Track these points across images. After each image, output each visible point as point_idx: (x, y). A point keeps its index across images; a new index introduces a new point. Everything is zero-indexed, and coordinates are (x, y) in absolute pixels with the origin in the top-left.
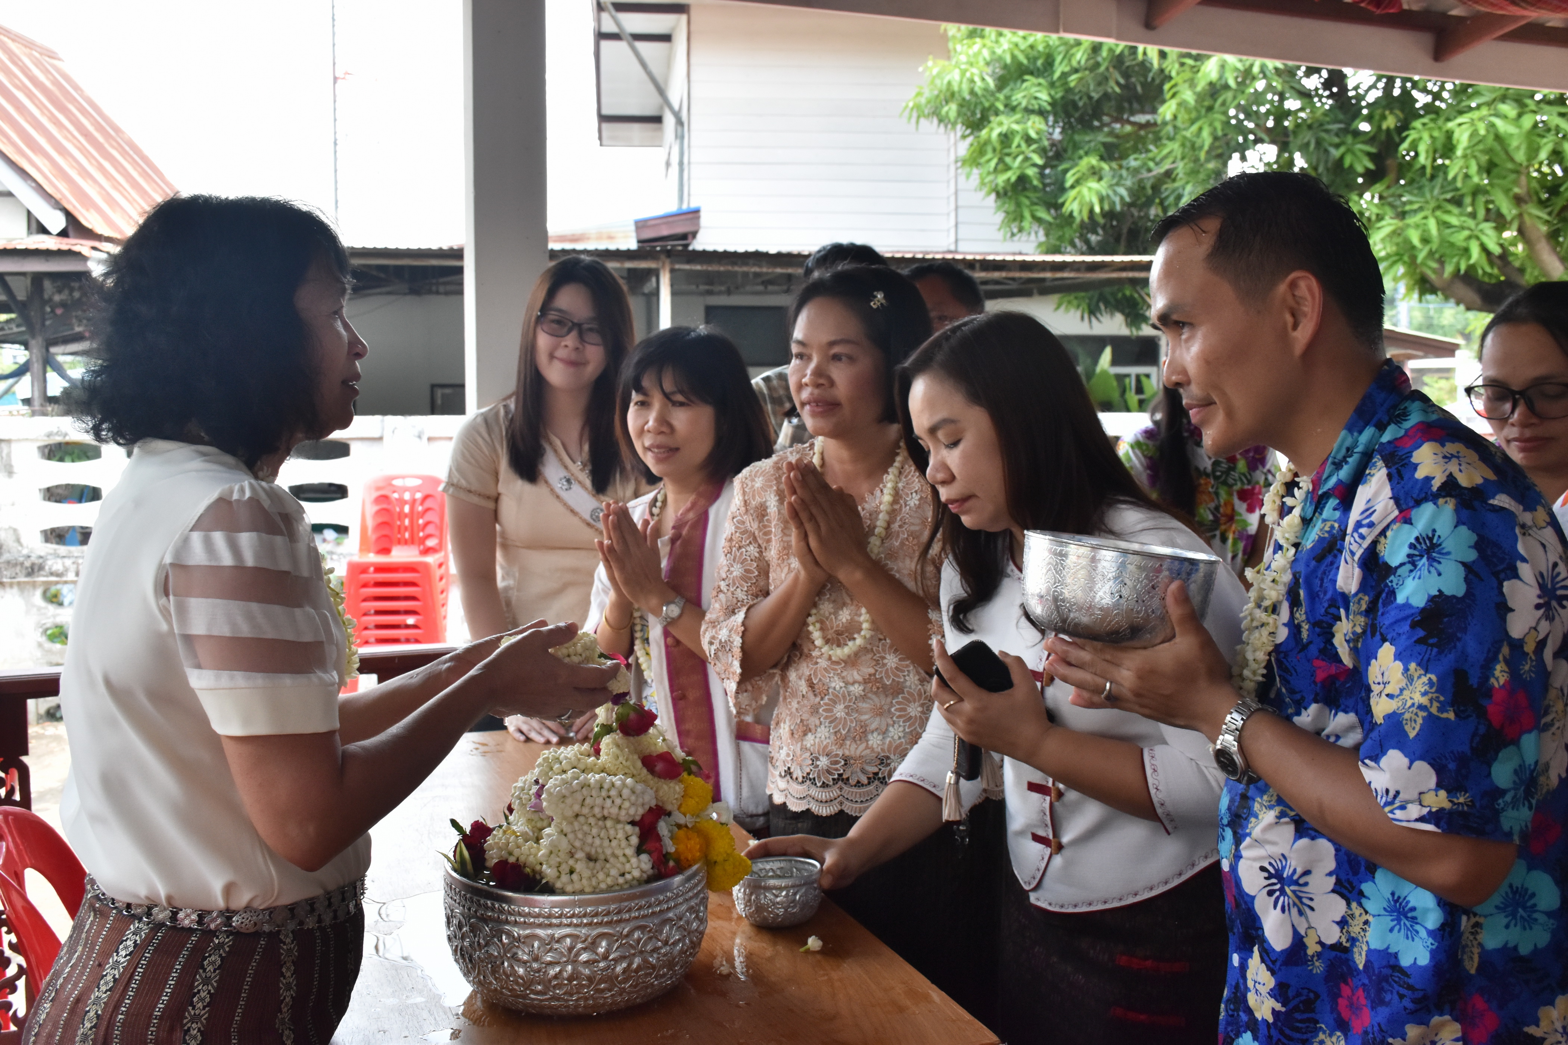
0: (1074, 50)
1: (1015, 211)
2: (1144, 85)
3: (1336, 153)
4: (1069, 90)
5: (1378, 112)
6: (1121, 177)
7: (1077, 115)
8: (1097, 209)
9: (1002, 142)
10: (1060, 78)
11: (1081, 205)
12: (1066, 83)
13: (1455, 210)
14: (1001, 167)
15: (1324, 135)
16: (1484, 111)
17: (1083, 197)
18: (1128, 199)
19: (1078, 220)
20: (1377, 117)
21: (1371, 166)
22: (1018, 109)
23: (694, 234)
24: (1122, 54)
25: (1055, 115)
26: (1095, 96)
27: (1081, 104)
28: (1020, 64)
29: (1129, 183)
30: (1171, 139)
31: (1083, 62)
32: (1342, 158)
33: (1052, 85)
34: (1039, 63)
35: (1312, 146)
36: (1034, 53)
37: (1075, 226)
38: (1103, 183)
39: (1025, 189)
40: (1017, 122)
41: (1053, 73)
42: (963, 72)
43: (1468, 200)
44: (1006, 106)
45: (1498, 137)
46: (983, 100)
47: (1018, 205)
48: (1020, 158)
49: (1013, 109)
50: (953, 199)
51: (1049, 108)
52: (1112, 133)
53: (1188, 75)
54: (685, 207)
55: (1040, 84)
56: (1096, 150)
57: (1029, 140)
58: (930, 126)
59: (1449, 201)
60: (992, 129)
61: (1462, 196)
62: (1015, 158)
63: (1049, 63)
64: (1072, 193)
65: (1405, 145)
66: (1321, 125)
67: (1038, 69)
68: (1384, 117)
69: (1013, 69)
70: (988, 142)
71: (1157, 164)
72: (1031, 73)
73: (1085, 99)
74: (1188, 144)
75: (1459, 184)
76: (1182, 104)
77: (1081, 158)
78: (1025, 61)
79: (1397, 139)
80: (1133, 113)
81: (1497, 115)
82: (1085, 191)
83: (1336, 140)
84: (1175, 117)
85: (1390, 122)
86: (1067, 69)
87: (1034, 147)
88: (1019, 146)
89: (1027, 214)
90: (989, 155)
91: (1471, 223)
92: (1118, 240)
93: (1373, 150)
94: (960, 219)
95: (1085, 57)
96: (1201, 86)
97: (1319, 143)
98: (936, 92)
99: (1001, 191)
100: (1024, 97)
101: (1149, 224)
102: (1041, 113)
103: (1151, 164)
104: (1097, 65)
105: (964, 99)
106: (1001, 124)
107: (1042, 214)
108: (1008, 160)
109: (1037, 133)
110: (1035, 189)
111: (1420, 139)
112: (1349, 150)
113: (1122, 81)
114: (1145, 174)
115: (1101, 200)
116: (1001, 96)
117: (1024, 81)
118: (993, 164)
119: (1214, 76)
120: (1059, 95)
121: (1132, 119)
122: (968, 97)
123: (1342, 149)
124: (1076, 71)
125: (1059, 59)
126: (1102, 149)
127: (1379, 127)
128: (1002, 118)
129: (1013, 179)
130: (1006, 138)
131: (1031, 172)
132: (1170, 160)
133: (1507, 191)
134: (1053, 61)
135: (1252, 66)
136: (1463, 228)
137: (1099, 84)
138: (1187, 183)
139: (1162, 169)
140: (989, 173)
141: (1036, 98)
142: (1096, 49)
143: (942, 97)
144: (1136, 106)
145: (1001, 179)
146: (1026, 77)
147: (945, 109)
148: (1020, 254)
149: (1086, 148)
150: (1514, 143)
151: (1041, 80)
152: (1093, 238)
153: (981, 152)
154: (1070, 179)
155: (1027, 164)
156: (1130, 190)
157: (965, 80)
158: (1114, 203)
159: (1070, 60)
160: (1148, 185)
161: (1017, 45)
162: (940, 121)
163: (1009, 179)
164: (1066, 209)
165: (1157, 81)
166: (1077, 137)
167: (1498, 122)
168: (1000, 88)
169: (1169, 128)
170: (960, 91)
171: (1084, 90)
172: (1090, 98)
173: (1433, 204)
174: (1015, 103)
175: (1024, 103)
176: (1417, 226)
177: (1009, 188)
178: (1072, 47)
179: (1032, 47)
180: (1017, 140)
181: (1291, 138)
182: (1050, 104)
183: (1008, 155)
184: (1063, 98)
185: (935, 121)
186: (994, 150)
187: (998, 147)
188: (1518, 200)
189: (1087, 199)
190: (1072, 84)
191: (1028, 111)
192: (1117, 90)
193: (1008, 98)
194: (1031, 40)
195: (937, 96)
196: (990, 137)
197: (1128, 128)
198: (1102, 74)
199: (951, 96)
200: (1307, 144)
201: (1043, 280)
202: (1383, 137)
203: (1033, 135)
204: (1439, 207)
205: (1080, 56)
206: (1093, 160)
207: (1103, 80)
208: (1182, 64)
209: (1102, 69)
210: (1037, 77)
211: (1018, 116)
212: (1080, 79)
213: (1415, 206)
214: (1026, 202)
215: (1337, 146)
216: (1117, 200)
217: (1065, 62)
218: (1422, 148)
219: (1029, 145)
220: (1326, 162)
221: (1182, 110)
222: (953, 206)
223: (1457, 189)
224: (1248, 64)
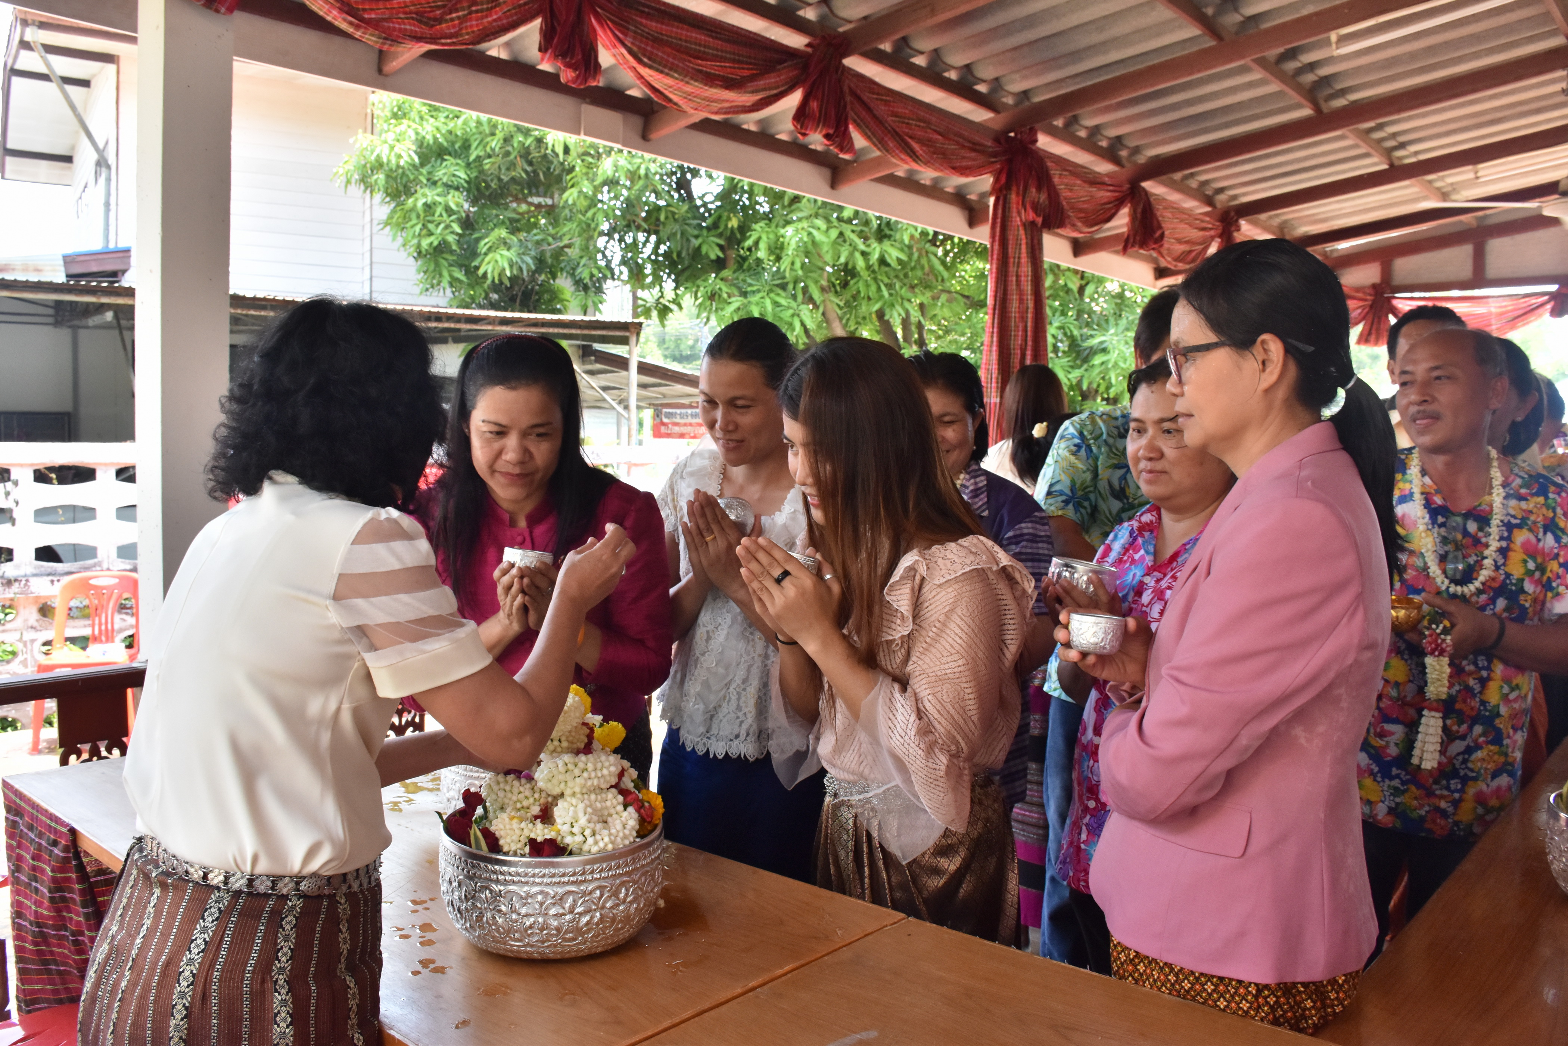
0: (489, 139)
1: (434, 270)
2: (544, 173)
3: (696, 243)
4: (482, 172)
5: (726, 214)
6: (527, 247)
7: (487, 193)
8: (508, 274)
9: (425, 211)
10: (475, 161)
11: (494, 269)
12: (481, 165)
13: (783, 294)
14: (424, 232)
15: (687, 227)
16: (805, 224)
17: (496, 261)
18: (533, 267)
19: (489, 282)
20: (725, 218)
21: (721, 255)
22: (440, 183)
23: (124, 272)
24: (528, 147)
25: (468, 191)
26: (505, 178)
27: (493, 185)
28: (440, 146)
29: (533, 253)
30: (570, 219)
31: (497, 149)
32: (700, 247)
33: (468, 165)
34: (457, 146)
35: (679, 236)
36: (452, 138)
37: (486, 286)
38: (512, 251)
39: (442, 252)
40: (438, 195)
41: (468, 157)
42: (392, 148)
43: (790, 287)
44: (428, 180)
45: (814, 243)
46: (408, 172)
47: (437, 264)
48: (442, 226)
49: (435, 183)
50: (368, 255)
51: (466, 185)
52: (515, 210)
53: (584, 170)
54: (112, 246)
55: (457, 164)
56: (503, 222)
57: (449, 211)
58: (356, 190)
59: (777, 285)
60: (417, 199)
61: (787, 284)
62: (437, 225)
63: (466, 146)
64: (487, 259)
65: (749, 243)
66: (684, 220)
67: (456, 151)
68: (729, 219)
69: (434, 148)
70: (413, 209)
71: (554, 239)
72: (450, 154)
73: (495, 181)
74: (584, 226)
75: (787, 275)
76: (580, 192)
77: (493, 229)
78: (445, 144)
79: (738, 236)
80: (531, 194)
81: (813, 227)
82: (498, 257)
83: (696, 232)
84: (574, 204)
85: (734, 223)
86: (482, 154)
87: (454, 217)
88: (441, 215)
89: (445, 273)
90: (414, 221)
91: (794, 304)
92: (513, 299)
93: (722, 242)
94: (374, 274)
95: (499, 145)
96: (599, 180)
97: (682, 234)
98: (363, 162)
99: (424, 252)
100: (445, 174)
101: (537, 287)
102: (457, 189)
103: (550, 239)
104: (508, 154)
105: (391, 170)
106: (425, 195)
107: (460, 275)
108: (431, 226)
109: (457, 205)
110: (452, 252)
111: (759, 239)
112: (704, 242)
113: (529, 169)
114: (545, 247)
115: (511, 266)
116: (424, 171)
117: (444, 160)
118: (418, 228)
119: (610, 173)
120: (473, 175)
121: (530, 200)
122: (394, 168)
123: (700, 240)
124: (490, 156)
125: (474, 145)
126: (508, 223)
127: (726, 226)
128: (426, 191)
129: (436, 243)
130: (429, 208)
131: (451, 238)
132: (568, 237)
133: (816, 282)
134: (469, 146)
135: (639, 168)
136: (789, 308)
137: (508, 169)
138: (581, 257)
139: (561, 244)
140: (414, 236)
141: (454, 175)
142: (507, 140)
143: (368, 166)
144: (534, 191)
145: (425, 243)
146: (446, 157)
147: (375, 177)
148: (438, 306)
149: (495, 221)
150: (825, 248)
151: (459, 161)
152: (495, 296)
153: (406, 218)
154: (483, 247)
155: (448, 231)
156: (533, 258)
157: (393, 154)
158: (521, 269)
159: (485, 147)
160: (548, 254)
161: (438, 129)
162: (366, 188)
163: (431, 243)
164: (481, 272)
165: (557, 172)
166: (486, 211)
167: (815, 232)
168: (422, 165)
169: (567, 211)
170: (389, 161)
171: (496, 173)
172: (500, 180)
173: (767, 288)
174: (436, 178)
175: (445, 180)
176: (757, 304)
177: (431, 251)
178: (487, 136)
179: (450, 132)
180: (439, 210)
181: (661, 228)
182: (466, 181)
183: (429, 222)
184: (476, 177)
185: (362, 187)
186: (418, 217)
187: (422, 215)
188: (823, 290)
189: (500, 264)
190: (487, 167)
191: (448, 186)
192: (524, 175)
193: (429, 173)
194: (451, 125)
195: (365, 166)
196: (415, 205)
197: (524, 207)
198: (511, 161)
199: (379, 165)
200: (675, 234)
201: (459, 330)
202: (729, 233)
203: (454, 207)
204: (771, 291)
205: (495, 143)
206: (503, 233)
207: (512, 166)
208: (583, 161)
209: (512, 157)
210: (455, 157)
211: (439, 190)
212: (493, 163)
213: (754, 288)
214: (446, 263)
215: (696, 237)
216: (524, 267)
217: (480, 148)
218: (762, 245)
219: (450, 216)
220: (688, 249)
221: (582, 198)
222: (368, 262)
223: (784, 278)
224: (635, 166)
